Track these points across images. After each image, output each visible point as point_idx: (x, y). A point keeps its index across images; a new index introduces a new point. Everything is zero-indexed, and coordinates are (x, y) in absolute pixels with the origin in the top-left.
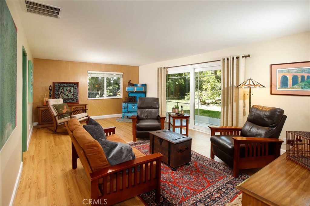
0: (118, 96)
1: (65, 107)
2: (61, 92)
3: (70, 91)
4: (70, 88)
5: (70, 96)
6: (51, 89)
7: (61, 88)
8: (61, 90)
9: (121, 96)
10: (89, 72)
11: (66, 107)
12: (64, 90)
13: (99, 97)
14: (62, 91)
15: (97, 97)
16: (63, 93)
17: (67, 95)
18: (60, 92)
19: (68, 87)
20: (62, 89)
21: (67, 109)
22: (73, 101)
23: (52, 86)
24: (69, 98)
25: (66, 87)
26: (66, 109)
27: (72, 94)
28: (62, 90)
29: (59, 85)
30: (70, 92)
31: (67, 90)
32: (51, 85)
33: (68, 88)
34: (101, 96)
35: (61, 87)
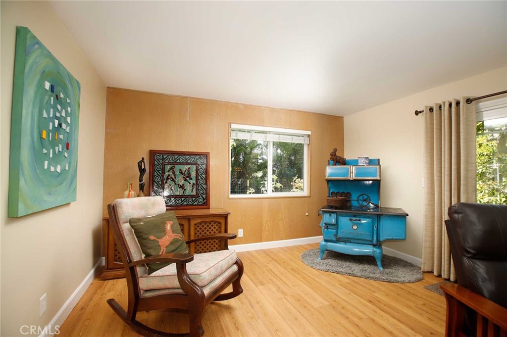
0: (294, 190)
1: (168, 227)
2: (168, 179)
3: (189, 176)
4: (189, 166)
5: (190, 190)
6: (143, 167)
7: (169, 167)
8: (169, 171)
9: (305, 193)
10: (233, 126)
11: (172, 226)
12: (174, 173)
13: (253, 193)
14: (169, 175)
15: (248, 192)
16: (173, 180)
17: (182, 187)
18: (165, 177)
19: (183, 164)
20: (171, 168)
21: (173, 232)
22: (196, 203)
23: (145, 160)
24: (187, 193)
25: (180, 164)
26: (171, 233)
27: (194, 184)
28: (170, 173)
29: (163, 159)
30: (188, 179)
31: (181, 173)
32: (143, 159)
33: (185, 168)
34: (258, 191)
35: (169, 164)
